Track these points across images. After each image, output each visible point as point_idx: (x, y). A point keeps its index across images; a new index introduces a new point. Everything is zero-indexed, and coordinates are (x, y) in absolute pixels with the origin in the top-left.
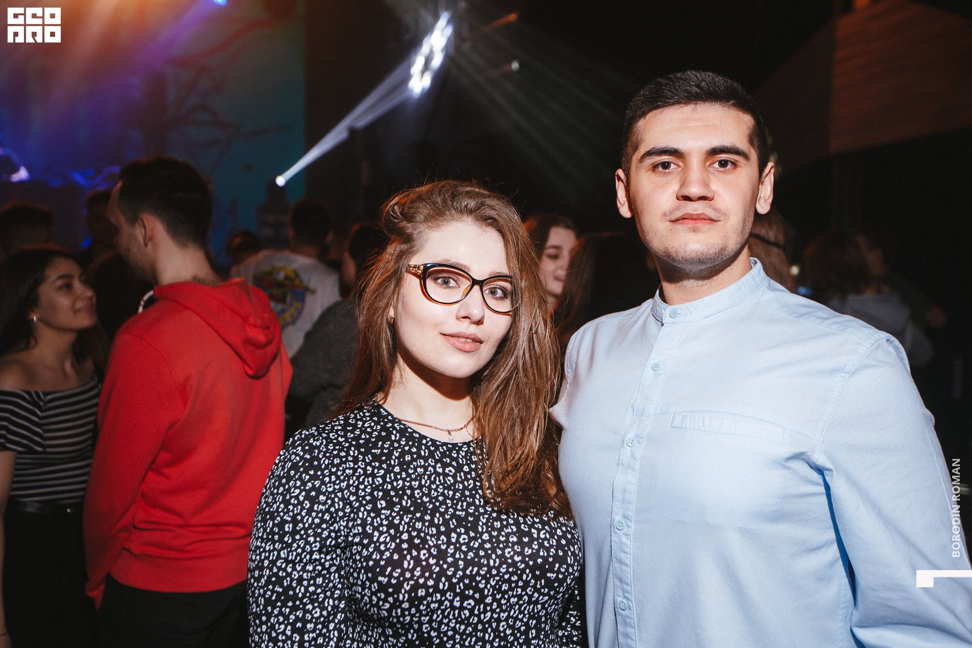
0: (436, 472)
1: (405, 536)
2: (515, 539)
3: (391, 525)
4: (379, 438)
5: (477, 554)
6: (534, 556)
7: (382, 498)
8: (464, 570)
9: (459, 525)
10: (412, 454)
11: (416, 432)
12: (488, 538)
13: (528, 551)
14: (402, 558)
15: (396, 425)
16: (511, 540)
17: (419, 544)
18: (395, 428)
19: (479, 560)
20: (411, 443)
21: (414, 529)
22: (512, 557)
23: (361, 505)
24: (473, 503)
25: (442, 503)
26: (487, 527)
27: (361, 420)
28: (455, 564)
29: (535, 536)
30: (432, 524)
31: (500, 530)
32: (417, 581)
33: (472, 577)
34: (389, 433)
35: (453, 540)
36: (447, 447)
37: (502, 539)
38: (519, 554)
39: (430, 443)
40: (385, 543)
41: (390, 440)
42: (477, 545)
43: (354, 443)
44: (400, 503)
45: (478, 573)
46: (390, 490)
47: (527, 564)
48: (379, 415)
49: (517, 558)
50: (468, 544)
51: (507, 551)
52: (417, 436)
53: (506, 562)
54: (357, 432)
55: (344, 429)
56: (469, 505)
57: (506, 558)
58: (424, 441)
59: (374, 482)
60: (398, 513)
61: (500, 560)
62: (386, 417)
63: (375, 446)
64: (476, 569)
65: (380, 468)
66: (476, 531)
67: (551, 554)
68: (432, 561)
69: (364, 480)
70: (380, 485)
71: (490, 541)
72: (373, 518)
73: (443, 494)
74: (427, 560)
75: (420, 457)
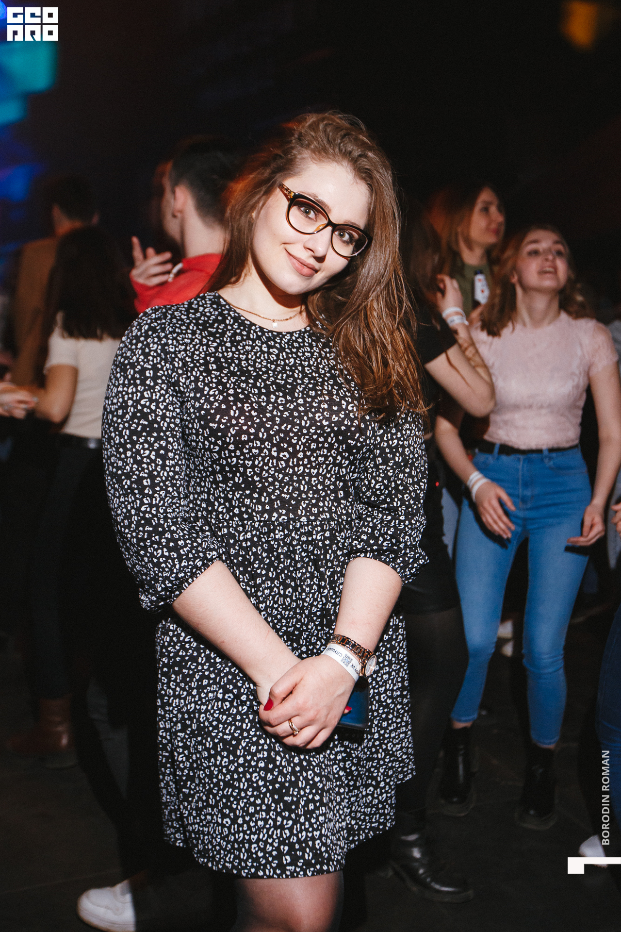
0: (261, 351)
1: (231, 392)
2: (326, 406)
3: (219, 383)
4: (216, 321)
5: (291, 415)
6: (339, 423)
7: (213, 363)
8: (280, 425)
9: (278, 390)
10: (242, 336)
11: (248, 320)
12: (302, 402)
13: (335, 418)
14: (229, 408)
15: (231, 313)
16: (322, 406)
17: (243, 398)
18: (230, 315)
19: (293, 420)
20: (242, 328)
21: (239, 387)
22: (321, 421)
23: (195, 366)
24: (293, 376)
25: (264, 373)
26: (303, 394)
27: (202, 306)
28: (272, 419)
29: (344, 407)
30: (254, 386)
31: (313, 398)
32: (241, 427)
33: (286, 433)
34: (225, 318)
35: (272, 400)
36: (272, 334)
37: (315, 405)
38: (327, 419)
39: (258, 329)
40: (214, 396)
41: (225, 323)
42: (292, 407)
43: (194, 321)
44: (229, 368)
45: (291, 430)
46: (221, 358)
47: (332, 428)
48: (218, 304)
49: (325, 423)
50: (284, 405)
51: (317, 415)
52: (248, 323)
53: (315, 425)
54: (198, 315)
55: (187, 310)
56: (288, 377)
57: (316, 421)
58: (253, 328)
59: (207, 350)
60: (226, 375)
61: (311, 423)
62: (224, 306)
63: (212, 326)
64: (289, 426)
65: (214, 341)
66: (293, 396)
67: (354, 424)
68: (254, 413)
69: (199, 348)
70: (213, 353)
71: (303, 405)
72: (204, 377)
73: (266, 367)
74: (249, 411)
75: (249, 338)
